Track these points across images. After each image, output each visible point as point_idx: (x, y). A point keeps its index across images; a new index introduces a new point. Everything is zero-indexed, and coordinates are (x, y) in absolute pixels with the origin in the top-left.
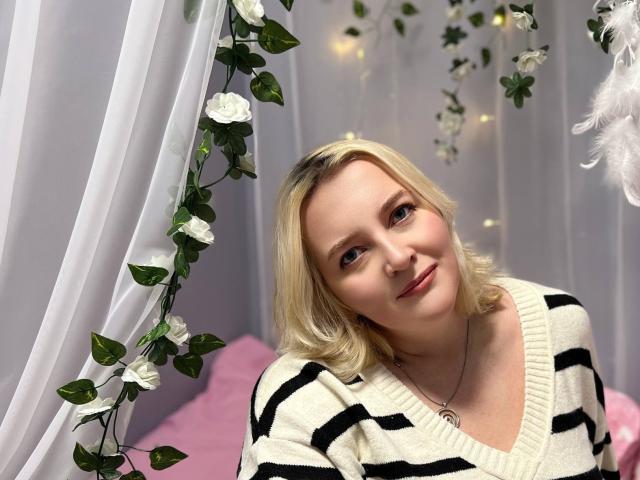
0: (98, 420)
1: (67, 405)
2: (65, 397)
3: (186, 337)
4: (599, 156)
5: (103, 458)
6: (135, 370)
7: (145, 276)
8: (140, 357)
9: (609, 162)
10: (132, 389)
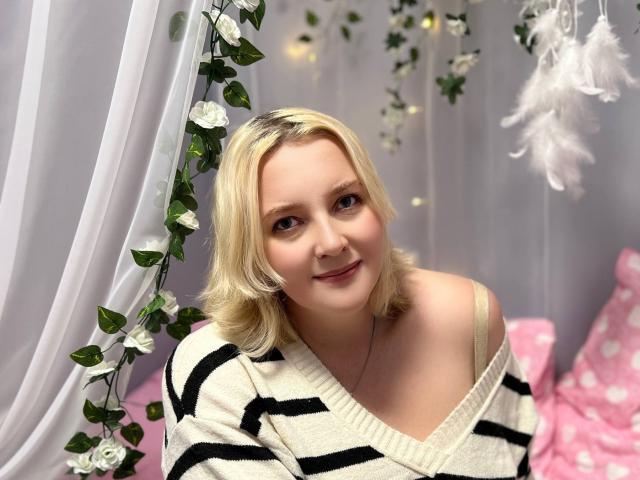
0: (103, 380)
1: (78, 367)
2: (77, 360)
3: (176, 308)
4: (526, 146)
5: (108, 411)
6: (135, 337)
7: (144, 259)
8: (138, 326)
9: (535, 152)
10: (132, 353)
